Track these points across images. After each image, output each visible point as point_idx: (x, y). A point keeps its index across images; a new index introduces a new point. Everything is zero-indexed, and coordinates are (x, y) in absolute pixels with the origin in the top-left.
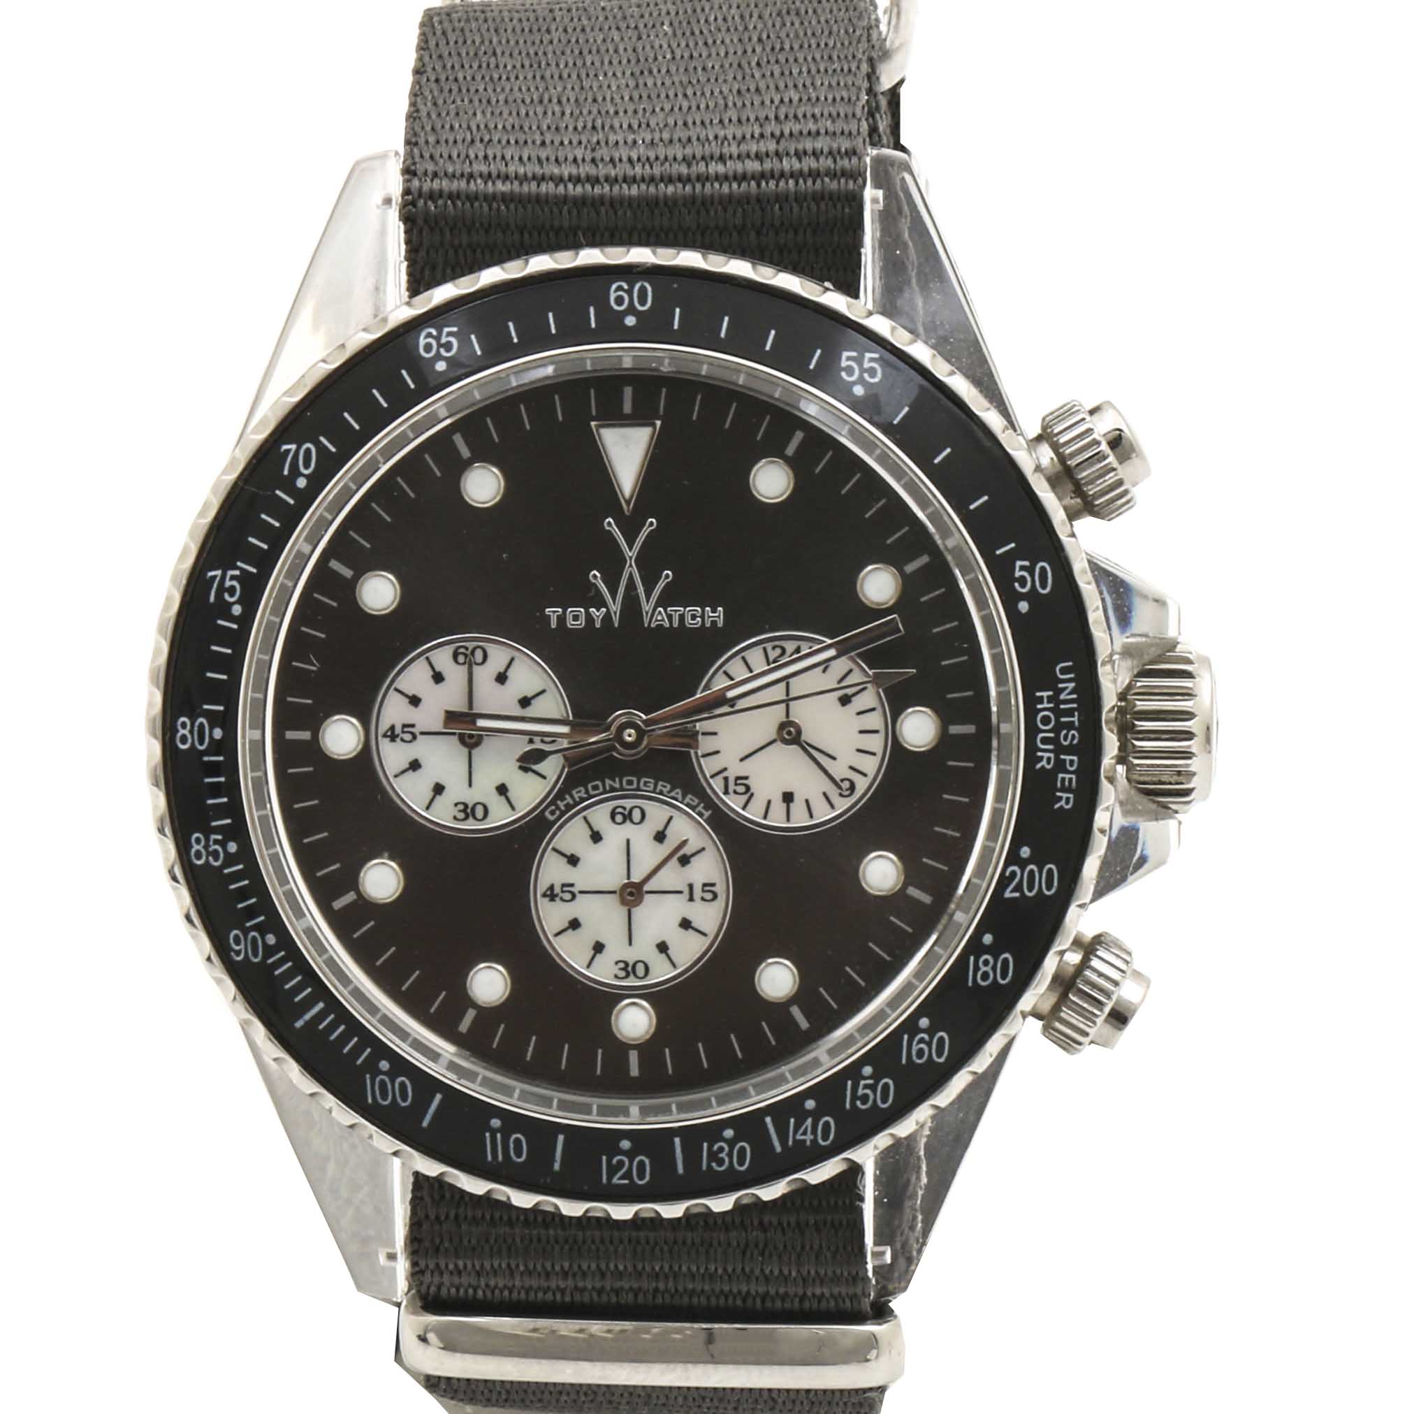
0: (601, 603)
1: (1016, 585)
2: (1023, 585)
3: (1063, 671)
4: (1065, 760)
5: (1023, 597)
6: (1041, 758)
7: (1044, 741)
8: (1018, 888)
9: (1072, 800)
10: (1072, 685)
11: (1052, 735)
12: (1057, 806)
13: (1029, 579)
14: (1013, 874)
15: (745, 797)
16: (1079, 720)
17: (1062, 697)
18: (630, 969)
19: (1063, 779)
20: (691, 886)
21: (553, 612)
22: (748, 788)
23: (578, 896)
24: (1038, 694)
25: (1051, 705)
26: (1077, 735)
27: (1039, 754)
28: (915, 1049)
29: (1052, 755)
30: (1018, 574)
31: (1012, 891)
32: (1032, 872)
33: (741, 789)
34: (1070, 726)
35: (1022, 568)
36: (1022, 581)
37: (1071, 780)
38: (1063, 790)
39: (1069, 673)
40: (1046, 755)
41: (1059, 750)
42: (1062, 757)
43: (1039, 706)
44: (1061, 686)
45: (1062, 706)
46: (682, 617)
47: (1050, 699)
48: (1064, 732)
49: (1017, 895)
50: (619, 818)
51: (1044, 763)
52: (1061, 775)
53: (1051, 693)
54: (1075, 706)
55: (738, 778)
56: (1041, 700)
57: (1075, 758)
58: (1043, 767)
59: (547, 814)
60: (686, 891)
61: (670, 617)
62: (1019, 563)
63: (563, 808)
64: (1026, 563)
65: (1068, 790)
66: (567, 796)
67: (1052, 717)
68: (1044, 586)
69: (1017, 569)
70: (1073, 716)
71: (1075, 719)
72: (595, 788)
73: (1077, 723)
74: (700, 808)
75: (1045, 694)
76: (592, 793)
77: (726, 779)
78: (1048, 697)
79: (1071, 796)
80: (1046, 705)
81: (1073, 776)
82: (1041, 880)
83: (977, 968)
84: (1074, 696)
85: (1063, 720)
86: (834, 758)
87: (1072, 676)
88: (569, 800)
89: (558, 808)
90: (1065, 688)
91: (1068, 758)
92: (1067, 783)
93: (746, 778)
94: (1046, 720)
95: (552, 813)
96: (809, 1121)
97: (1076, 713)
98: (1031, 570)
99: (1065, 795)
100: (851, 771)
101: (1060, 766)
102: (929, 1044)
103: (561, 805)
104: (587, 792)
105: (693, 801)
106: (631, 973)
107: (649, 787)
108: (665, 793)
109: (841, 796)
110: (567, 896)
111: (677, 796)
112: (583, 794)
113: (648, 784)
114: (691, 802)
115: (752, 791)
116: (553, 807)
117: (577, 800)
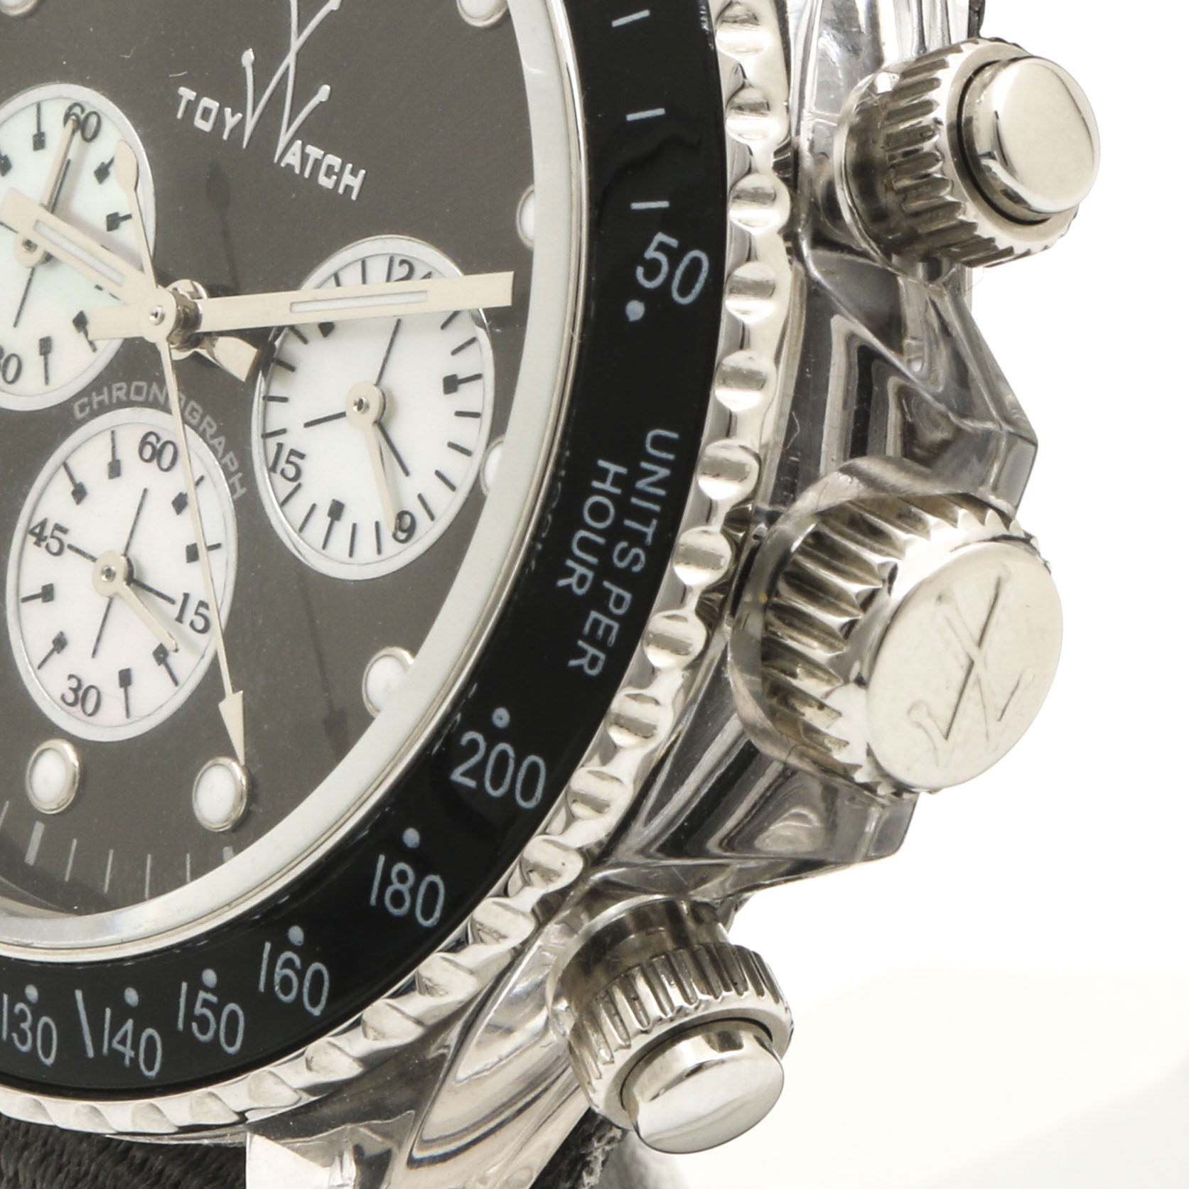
0: (239, 107)
1: (640, 271)
2: (650, 275)
3: (659, 443)
4: (610, 592)
5: (642, 294)
6: (570, 572)
7: (586, 545)
8: (476, 773)
9: (600, 664)
10: (663, 472)
11: (600, 540)
12: (573, 663)
13: (665, 268)
14: (473, 745)
15: (294, 484)
16: (655, 535)
17: (641, 484)
18: (81, 693)
19: (596, 623)
20: (186, 596)
21: (187, 94)
22: (299, 473)
23: (67, 552)
24: (602, 463)
25: (617, 491)
26: (643, 558)
27: (570, 563)
28: (279, 973)
29: (590, 575)
30: (651, 253)
31: (464, 774)
32: (503, 756)
33: (291, 471)
34: (636, 539)
35: (662, 247)
36: (653, 269)
37: (609, 629)
38: (591, 639)
39: (668, 451)
40: (580, 570)
41: (605, 570)
42: (607, 584)
43: (596, 484)
44: (645, 465)
45: (634, 500)
47: (618, 481)
48: (623, 544)
49: (472, 783)
50: (148, 451)
51: (573, 581)
52: (594, 614)
53: (623, 470)
54: (656, 508)
55: (293, 452)
56: (602, 474)
57: (628, 596)
58: (569, 587)
59: (76, 407)
60: (180, 600)
61: (305, 157)
62: (660, 237)
63: (95, 406)
64: (673, 242)
65: (600, 644)
66: (105, 390)
67: (612, 510)
68: (684, 291)
69: (654, 244)
70: (647, 524)
71: (650, 531)
72: (139, 391)
73: (649, 539)
74: (235, 479)
75: (613, 468)
76: (133, 397)
77: (280, 446)
78: (617, 475)
79: (602, 656)
80: (607, 486)
81: (616, 626)
82: (516, 775)
83: (386, 881)
84: (661, 492)
85: (628, 523)
86: (407, 473)
87: (671, 457)
88: (105, 397)
89: (90, 404)
90: (652, 473)
91: (616, 590)
92: (600, 632)
93: (302, 456)
94: (599, 512)
95: (82, 408)
96: (129, 1024)
97: (654, 522)
98: (674, 256)
99: (592, 651)
100: (418, 503)
101: (598, 598)
102: (301, 975)
103: (96, 399)
104: (128, 394)
105: (233, 464)
106: (80, 701)
107: (194, 418)
108: (208, 436)
109: (395, 536)
110: (55, 546)
111: (217, 446)
112: (121, 394)
113: (195, 413)
114: (229, 464)
115: (302, 480)
116: (85, 400)
117: (114, 400)
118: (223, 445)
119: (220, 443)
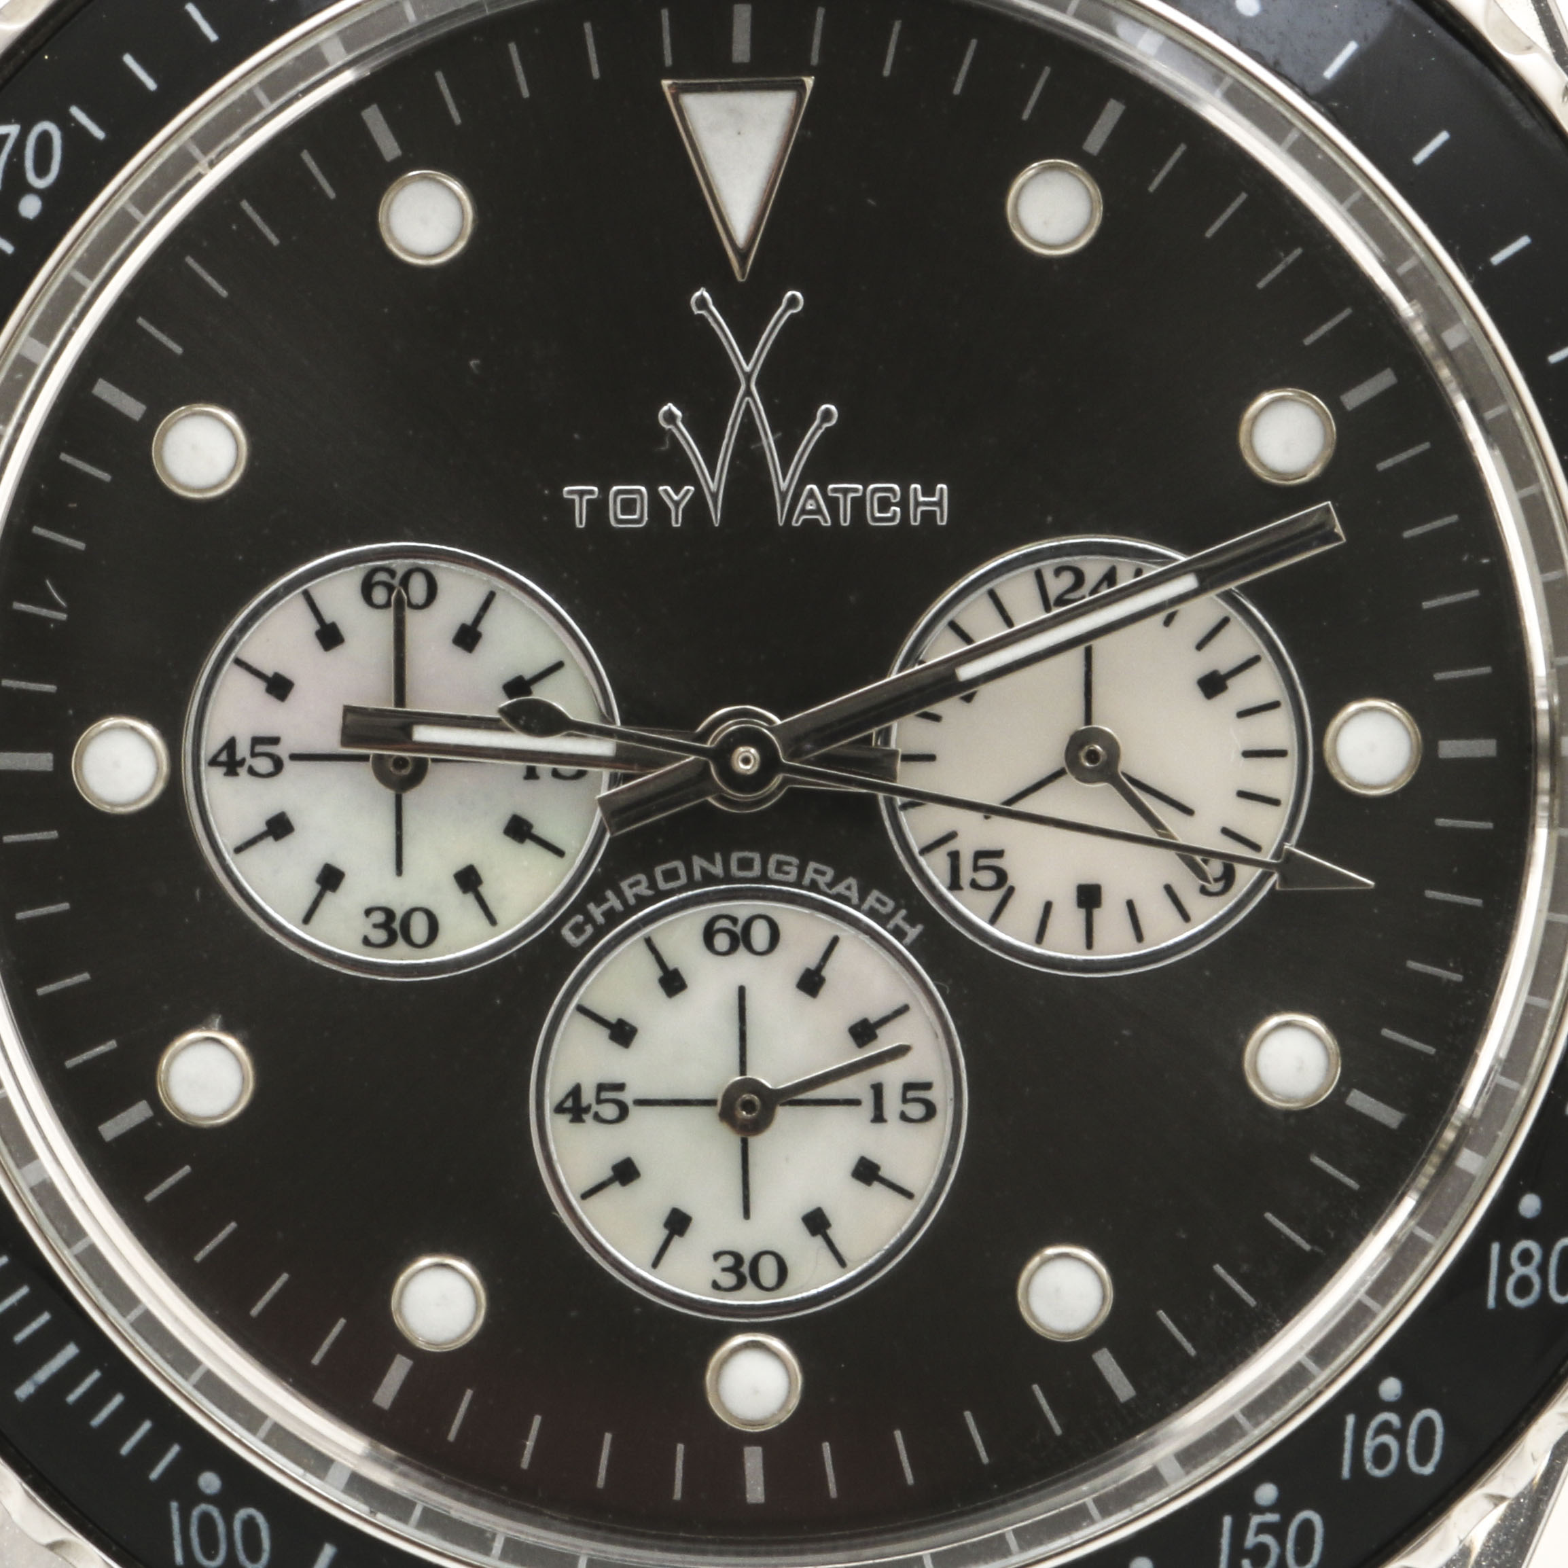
0: (684, 475)
15: (997, 895)
18: (745, 1269)
20: (878, 1090)
21: (579, 493)
22: (1002, 876)
23: (634, 1110)
28: (1369, 1445)
33: (987, 878)
46: (859, 504)
50: (722, 942)
55: (979, 855)
59: (566, 932)
60: (868, 1096)
63: (601, 920)
66: (610, 894)
72: (671, 875)
74: (898, 920)
76: (664, 886)
77: (954, 856)
83: (1505, 1270)
86: (1188, 810)
88: (613, 902)
89: (589, 919)
93: (999, 854)
95: (578, 930)
100: (1226, 839)
102: (1401, 1436)
103: (597, 912)
104: (652, 884)
105: (883, 904)
106: (749, 1279)
107: (787, 873)
108: (823, 886)
109: (1204, 891)
110: (610, 1111)
111: (847, 893)
112: (643, 890)
113: (786, 868)
114: (877, 906)
115: (1011, 881)
116: (579, 918)
117: (632, 901)
118: (855, 889)
119: (849, 888)
